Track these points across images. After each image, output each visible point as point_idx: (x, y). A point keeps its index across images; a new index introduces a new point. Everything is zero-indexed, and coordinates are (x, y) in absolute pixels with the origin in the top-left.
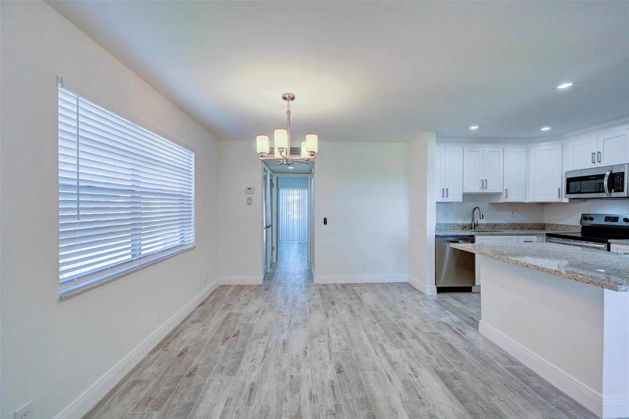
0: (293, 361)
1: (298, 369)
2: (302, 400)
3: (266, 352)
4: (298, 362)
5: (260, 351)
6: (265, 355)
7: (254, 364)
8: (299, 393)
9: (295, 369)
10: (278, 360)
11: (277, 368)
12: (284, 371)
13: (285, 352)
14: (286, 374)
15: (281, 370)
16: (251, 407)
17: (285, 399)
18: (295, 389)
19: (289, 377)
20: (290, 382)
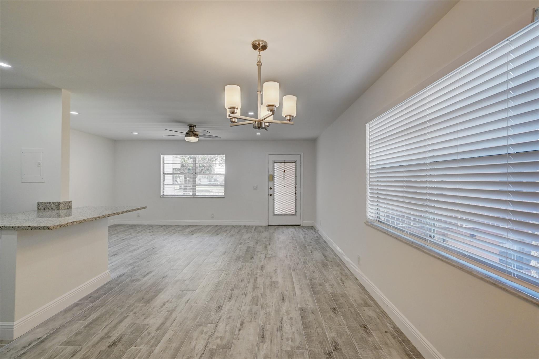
0: (254, 317)
1: (251, 310)
2: (251, 293)
3: (281, 327)
4: (251, 315)
5: (287, 327)
6: (281, 323)
7: (288, 315)
8: (253, 296)
9: (254, 311)
10: (268, 318)
11: (268, 312)
12: (262, 310)
13: (262, 326)
14: (261, 307)
15: (265, 309)
16: (281, 292)
17: (261, 294)
18: (255, 298)
19: (258, 305)
20: (258, 302)
